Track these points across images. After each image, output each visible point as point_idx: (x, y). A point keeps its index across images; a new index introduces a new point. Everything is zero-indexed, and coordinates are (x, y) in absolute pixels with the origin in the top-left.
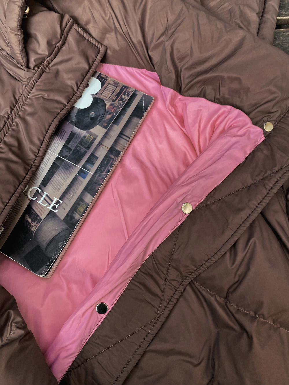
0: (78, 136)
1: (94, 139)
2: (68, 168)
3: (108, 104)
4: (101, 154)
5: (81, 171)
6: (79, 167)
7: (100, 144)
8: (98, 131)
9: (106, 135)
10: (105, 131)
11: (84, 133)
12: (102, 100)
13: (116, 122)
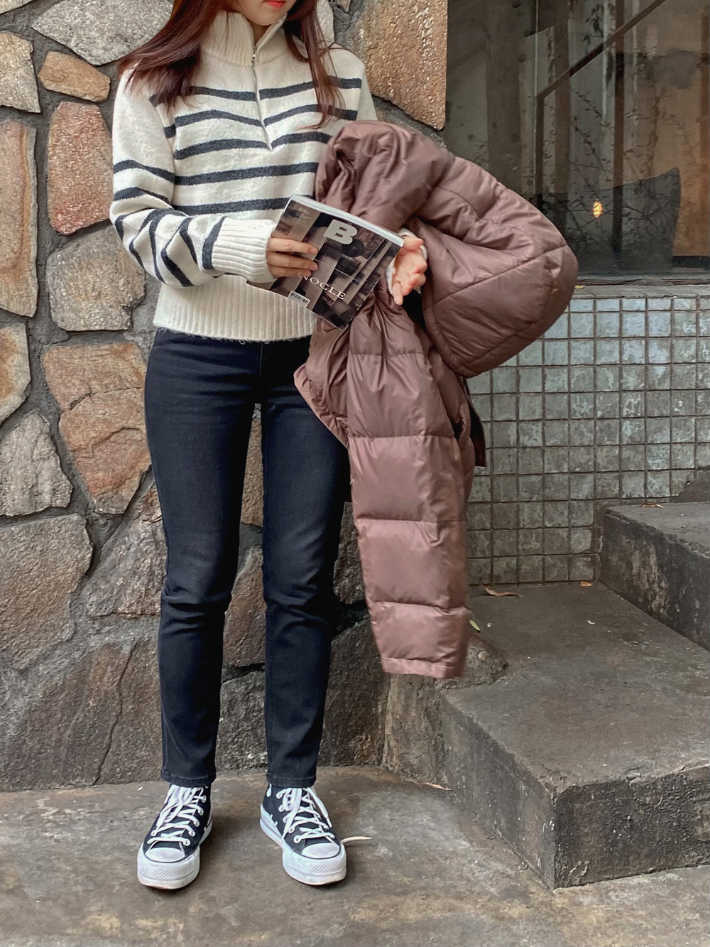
0: (347, 260)
1: (360, 264)
2: (343, 277)
3: (365, 244)
4: (367, 273)
5: (354, 281)
6: (352, 278)
7: (364, 267)
8: (361, 259)
9: (367, 263)
10: (367, 260)
11: (351, 259)
12: (360, 241)
13: (375, 255)
